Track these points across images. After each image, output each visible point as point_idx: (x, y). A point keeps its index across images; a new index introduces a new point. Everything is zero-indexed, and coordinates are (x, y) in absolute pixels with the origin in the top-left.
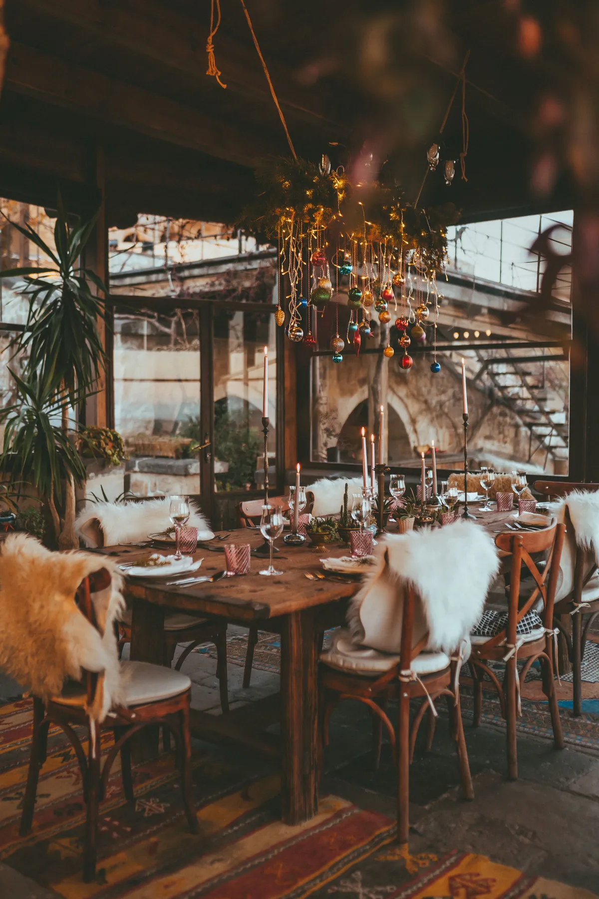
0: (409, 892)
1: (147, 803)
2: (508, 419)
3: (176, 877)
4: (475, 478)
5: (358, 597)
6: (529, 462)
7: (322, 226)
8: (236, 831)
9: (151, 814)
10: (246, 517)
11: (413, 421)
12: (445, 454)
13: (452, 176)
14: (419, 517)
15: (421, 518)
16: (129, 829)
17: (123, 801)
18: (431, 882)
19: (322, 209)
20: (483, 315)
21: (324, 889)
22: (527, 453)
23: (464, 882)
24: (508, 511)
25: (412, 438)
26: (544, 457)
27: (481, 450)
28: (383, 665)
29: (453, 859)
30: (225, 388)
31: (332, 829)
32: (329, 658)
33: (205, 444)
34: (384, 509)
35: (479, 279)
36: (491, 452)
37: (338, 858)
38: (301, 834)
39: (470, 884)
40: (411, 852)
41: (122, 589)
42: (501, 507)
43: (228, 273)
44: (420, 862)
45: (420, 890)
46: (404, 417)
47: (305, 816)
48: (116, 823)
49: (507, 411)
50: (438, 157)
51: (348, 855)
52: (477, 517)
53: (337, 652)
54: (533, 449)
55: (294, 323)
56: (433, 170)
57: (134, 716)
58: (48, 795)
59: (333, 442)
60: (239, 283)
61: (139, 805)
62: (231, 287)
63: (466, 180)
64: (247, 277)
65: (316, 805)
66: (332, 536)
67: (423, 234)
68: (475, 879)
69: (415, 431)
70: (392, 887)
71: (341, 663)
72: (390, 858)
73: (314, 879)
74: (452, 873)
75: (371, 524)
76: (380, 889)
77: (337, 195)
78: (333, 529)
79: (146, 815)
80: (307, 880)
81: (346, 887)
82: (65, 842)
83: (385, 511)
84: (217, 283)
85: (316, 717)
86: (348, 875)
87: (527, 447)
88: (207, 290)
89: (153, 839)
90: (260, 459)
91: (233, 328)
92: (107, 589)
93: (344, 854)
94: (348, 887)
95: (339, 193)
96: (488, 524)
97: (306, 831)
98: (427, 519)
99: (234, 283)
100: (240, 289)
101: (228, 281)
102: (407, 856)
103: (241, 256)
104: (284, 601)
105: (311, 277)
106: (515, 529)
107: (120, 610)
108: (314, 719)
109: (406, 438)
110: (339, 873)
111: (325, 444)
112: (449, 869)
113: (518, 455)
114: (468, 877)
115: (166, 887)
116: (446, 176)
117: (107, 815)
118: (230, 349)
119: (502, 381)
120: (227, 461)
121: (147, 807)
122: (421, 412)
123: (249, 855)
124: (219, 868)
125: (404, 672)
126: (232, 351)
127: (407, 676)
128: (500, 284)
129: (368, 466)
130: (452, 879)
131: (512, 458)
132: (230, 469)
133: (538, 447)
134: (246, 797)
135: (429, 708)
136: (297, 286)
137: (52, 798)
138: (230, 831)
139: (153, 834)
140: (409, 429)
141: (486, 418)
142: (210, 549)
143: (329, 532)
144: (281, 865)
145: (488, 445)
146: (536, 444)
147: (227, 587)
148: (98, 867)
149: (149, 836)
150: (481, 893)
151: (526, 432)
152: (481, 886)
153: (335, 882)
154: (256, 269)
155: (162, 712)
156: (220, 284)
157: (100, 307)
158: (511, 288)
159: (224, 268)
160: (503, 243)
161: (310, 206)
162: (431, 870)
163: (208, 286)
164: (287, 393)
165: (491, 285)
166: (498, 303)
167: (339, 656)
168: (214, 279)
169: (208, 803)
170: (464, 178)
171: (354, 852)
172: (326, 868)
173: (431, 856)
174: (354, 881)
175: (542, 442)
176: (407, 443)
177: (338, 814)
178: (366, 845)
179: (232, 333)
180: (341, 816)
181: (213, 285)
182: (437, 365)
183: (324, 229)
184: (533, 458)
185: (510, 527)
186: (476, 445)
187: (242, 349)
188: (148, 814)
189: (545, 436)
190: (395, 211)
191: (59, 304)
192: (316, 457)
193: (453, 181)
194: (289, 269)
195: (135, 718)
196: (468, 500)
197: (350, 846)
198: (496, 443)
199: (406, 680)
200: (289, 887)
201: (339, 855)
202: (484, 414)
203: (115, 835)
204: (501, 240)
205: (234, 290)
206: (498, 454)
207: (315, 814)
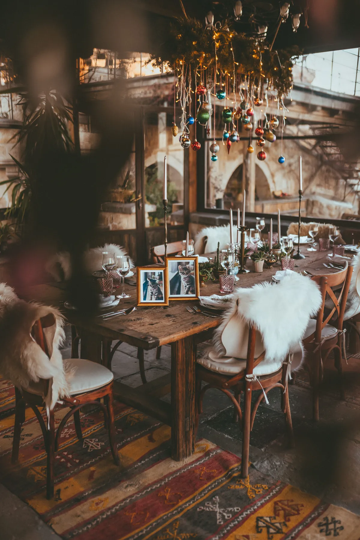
0: (249, 512)
1: (91, 442)
2: (331, 174)
3: (103, 497)
4: (306, 226)
5: (220, 328)
6: (344, 200)
7: (204, 67)
8: (143, 464)
9: (92, 450)
10: (157, 257)
11: (273, 175)
12: (291, 197)
13: (298, 25)
14: (267, 260)
15: (268, 260)
16: (77, 461)
17: (76, 440)
18: (262, 505)
19: (204, 55)
20: (318, 111)
21: (195, 508)
22: (343, 195)
23: (283, 506)
24: (325, 251)
25: (271, 186)
26: (353, 198)
27: (314, 193)
28: (235, 370)
29: (277, 489)
30: (156, 157)
31: (203, 464)
32: (202, 361)
33: (138, 198)
34: (244, 254)
35: (316, 87)
36: (320, 194)
37: (205, 486)
38: (183, 468)
39: (286, 508)
40: (250, 483)
41: (63, 325)
42: (322, 248)
43: (155, 85)
44: (257, 490)
45: (255, 511)
46: (267, 173)
47: (186, 455)
48: (70, 456)
49: (331, 169)
50: (288, 12)
51: (212, 484)
52: (305, 256)
53: (208, 358)
54: (347, 193)
55: (185, 135)
56: (284, 22)
57: (75, 401)
58: (31, 435)
59: (220, 195)
60: (161, 93)
61: (85, 443)
62: (156, 95)
63: (308, 27)
64: (167, 88)
65: (193, 448)
66: (208, 277)
67: (275, 69)
68: (290, 504)
69: (274, 182)
70: (238, 508)
71: (209, 366)
72: (237, 487)
73: (189, 501)
74: (276, 499)
75: (235, 266)
76: (230, 509)
77: (214, 45)
78: (209, 273)
79: (89, 451)
80: (184, 501)
81: (209, 507)
82: (38, 469)
83: (245, 255)
84: (148, 92)
85: (194, 396)
86: (210, 499)
87: (343, 191)
88: (142, 96)
89: (92, 469)
90: (175, 206)
91: (161, 118)
92: (53, 326)
93: (209, 484)
94: (210, 507)
95: (216, 43)
96: (312, 262)
97: (187, 465)
98: (272, 261)
99: (159, 92)
100: (162, 96)
101: (155, 91)
102: (249, 485)
103: (163, 74)
104: (170, 334)
105: (198, 100)
106: (329, 267)
107: (62, 340)
108: (193, 398)
109: (267, 187)
110: (205, 497)
111: (215, 196)
112: (274, 496)
113: (337, 196)
114: (286, 502)
115: (97, 504)
116: (294, 25)
117: (65, 450)
118: (159, 132)
119: (328, 150)
120: (156, 204)
121: (91, 445)
122: (277, 170)
123: (150, 482)
124: (131, 490)
125: (247, 376)
126: (160, 133)
127: (251, 378)
128: (330, 90)
129: (240, 212)
130: (276, 503)
131: (333, 198)
132: (157, 209)
133: (350, 192)
134: (151, 439)
135: (264, 397)
136: (187, 109)
137: (34, 436)
138: (139, 464)
139: (92, 465)
140: (270, 181)
141: (318, 174)
142: (130, 284)
143: (207, 275)
144: (169, 490)
145: (319, 190)
146: (349, 190)
147: (134, 320)
148: (56, 488)
149: (89, 466)
150: (294, 514)
151: (343, 183)
152: (294, 509)
153: (202, 504)
154: (171, 83)
155: (93, 398)
156: (150, 93)
157: (69, 114)
158: (338, 93)
159: (153, 82)
160: (333, 62)
161: (195, 52)
162: (264, 497)
163: (143, 94)
164: (191, 164)
165: (324, 91)
166: (328, 103)
167: (208, 361)
168: (146, 89)
169: (128, 443)
170: (306, 26)
171: (215, 482)
172: (197, 492)
173: (264, 486)
174: (214, 503)
175: (353, 189)
176: (268, 189)
177: (207, 454)
178: (223, 477)
179: (160, 122)
180: (209, 455)
181: (146, 93)
182: (283, 158)
183: (205, 69)
184: (347, 198)
185: (326, 266)
186: (311, 190)
187: (165, 132)
188: (90, 450)
189: (355, 185)
190: (256, 53)
191: (44, 111)
192: (209, 205)
193: (298, 29)
194: (181, 98)
195: (76, 403)
196: (300, 242)
197: (214, 477)
198: (323, 189)
199: (250, 380)
200: (174, 505)
201: (206, 484)
202: (317, 171)
203: (69, 465)
204: (332, 62)
205: (158, 97)
206: (324, 196)
207: (192, 453)
